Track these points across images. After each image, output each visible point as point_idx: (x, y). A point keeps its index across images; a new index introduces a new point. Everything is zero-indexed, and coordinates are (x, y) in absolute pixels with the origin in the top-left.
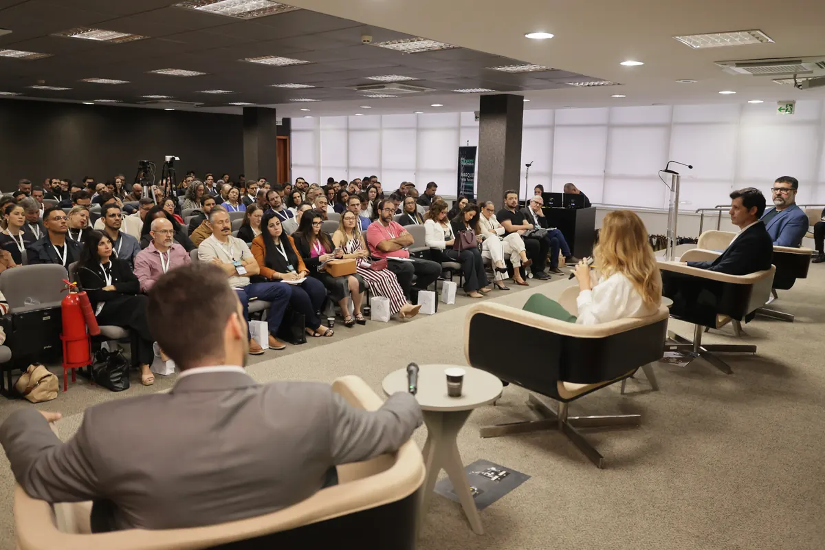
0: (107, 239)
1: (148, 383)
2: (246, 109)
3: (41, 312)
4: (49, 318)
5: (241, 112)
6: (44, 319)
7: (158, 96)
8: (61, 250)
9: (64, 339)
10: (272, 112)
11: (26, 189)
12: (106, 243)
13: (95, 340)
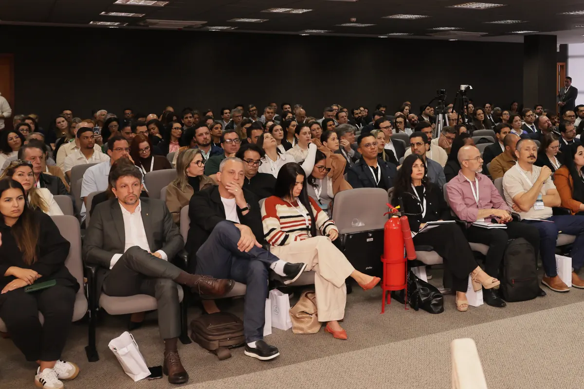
0: (421, 163)
1: (462, 309)
2: (526, 37)
3: (365, 234)
4: (372, 239)
5: (521, 40)
6: (368, 240)
7: (447, 28)
8: (376, 171)
9: (385, 261)
10: (554, 39)
11: (329, 116)
12: (419, 165)
13: (412, 264)
